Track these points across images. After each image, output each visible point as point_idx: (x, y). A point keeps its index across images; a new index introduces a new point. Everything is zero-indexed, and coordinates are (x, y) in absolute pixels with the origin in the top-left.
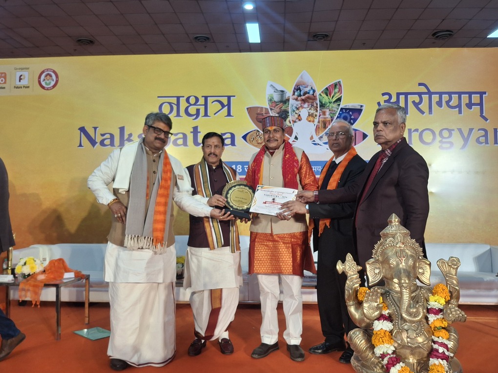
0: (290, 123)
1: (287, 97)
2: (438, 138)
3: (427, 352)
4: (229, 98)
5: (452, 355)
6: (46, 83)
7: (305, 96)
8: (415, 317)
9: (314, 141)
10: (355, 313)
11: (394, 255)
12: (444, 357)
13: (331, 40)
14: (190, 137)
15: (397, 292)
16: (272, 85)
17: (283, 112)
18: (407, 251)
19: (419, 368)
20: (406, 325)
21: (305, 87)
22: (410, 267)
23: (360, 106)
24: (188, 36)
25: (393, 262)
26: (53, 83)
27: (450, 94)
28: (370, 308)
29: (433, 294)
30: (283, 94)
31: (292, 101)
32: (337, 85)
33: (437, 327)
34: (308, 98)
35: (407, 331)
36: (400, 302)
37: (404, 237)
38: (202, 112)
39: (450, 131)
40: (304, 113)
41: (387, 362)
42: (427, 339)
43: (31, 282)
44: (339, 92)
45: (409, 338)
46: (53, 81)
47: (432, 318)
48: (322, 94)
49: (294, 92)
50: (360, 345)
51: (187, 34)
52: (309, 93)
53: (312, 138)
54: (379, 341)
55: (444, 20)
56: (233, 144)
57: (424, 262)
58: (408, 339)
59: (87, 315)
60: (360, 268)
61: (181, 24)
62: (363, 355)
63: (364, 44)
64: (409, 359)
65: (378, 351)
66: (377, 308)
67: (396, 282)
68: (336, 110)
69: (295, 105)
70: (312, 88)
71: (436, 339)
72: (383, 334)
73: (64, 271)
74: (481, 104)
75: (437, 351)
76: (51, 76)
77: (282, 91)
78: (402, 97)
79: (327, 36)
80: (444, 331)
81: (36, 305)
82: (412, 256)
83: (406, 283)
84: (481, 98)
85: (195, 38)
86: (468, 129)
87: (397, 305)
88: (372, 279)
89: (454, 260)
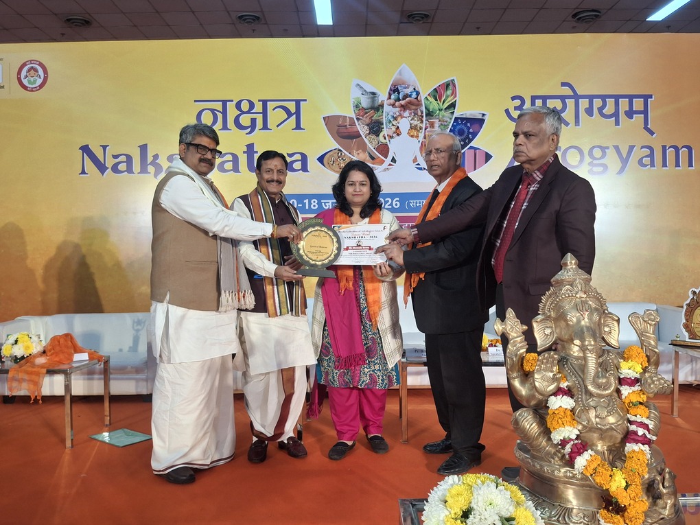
0: (385, 138)
1: (380, 102)
2: (587, 159)
3: (622, 436)
4: (298, 102)
5: (654, 438)
6: (29, 82)
7: (404, 99)
8: (605, 389)
9: (418, 164)
10: (521, 388)
11: (573, 308)
12: (645, 441)
13: (432, 22)
14: (243, 159)
15: (578, 358)
16: (358, 85)
17: (375, 123)
18: (590, 303)
19: (611, 458)
20: (593, 400)
21: (406, 88)
22: (594, 323)
23: (481, 115)
24: (229, 14)
25: (573, 317)
26: (39, 82)
27: (604, 98)
28: (543, 380)
29: (625, 359)
30: (375, 97)
31: (387, 108)
32: (449, 85)
33: (632, 403)
34: (410, 103)
35: (595, 408)
36: (583, 371)
37: (585, 284)
38: (259, 123)
39: (603, 149)
40: (404, 124)
41: (570, 450)
42: (622, 418)
43: (27, 367)
44: (452, 95)
45: (598, 417)
46: (40, 77)
47: (626, 390)
48: (429, 98)
49: (390, 95)
50: (531, 430)
51: (228, 12)
52: (410, 96)
53: (415, 160)
54: (558, 423)
56: (304, 168)
57: (610, 317)
58: (597, 420)
59: (107, 413)
60: (525, 327)
62: (534, 443)
63: (478, 28)
64: (597, 446)
65: (557, 437)
66: (553, 379)
67: (578, 344)
68: (448, 120)
69: (391, 114)
70: (414, 89)
71: (633, 418)
72: (563, 414)
73: (73, 352)
74: (645, 112)
75: (635, 433)
76: (36, 70)
77: (374, 94)
78: (539, 103)
79: (427, 16)
80: (643, 407)
81: (36, 400)
82: (596, 309)
83: (592, 345)
84: (646, 104)
85: (239, 17)
86: (628, 147)
87: (579, 375)
88: (542, 343)
89: (651, 314)
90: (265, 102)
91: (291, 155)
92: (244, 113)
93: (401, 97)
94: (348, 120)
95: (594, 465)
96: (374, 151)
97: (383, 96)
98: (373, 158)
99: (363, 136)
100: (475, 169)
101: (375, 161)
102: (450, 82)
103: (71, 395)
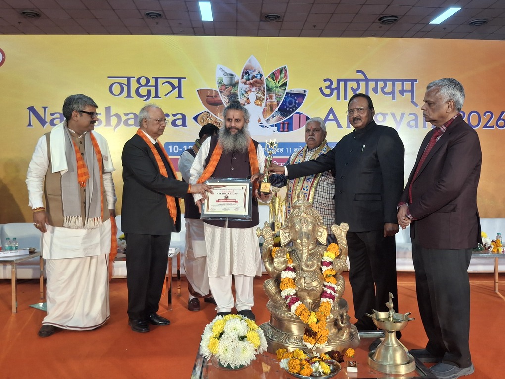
1: (236, 80)
3: (320, 294)
4: (180, 79)
5: (337, 295)
7: (253, 80)
8: (311, 267)
9: (262, 124)
10: (269, 267)
11: (298, 222)
12: (333, 298)
13: (282, 22)
15: (299, 250)
16: (221, 69)
17: (232, 94)
18: (308, 219)
19: (313, 306)
20: (304, 274)
21: (253, 72)
22: (310, 231)
23: (304, 91)
24: (140, 12)
25: (297, 227)
27: (385, 81)
28: (278, 263)
29: (327, 251)
30: (232, 77)
31: (240, 85)
32: (282, 71)
33: (328, 275)
34: (256, 82)
35: (305, 278)
36: (301, 257)
37: (307, 208)
38: (153, 93)
39: (384, 115)
40: (252, 96)
41: (289, 302)
42: (319, 283)
44: (284, 77)
45: (306, 283)
47: (324, 268)
48: (269, 79)
49: (243, 76)
50: (272, 291)
52: (256, 77)
53: (259, 120)
54: (284, 286)
55: (389, 6)
56: (184, 124)
58: (306, 285)
59: (42, 290)
60: (274, 233)
63: (315, 26)
64: (307, 300)
65: (284, 294)
66: (284, 262)
67: (299, 242)
69: (243, 89)
70: (259, 73)
71: (326, 284)
72: (287, 281)
74: (412, 91)
75: (326, 292)
77: (232, 75)
79: (278, 17)
80: (332, 278)
82: (312, 223)
84: (413, 85)
85: (147, 14)
86: (400, 114)
87: (300, 259)
88: (284, 241)
89: (344, 226)
90: (157, 79)
91: (174, 115)
92: (142, 86)
93: (250, 77)
94: (214, 92)
95: (299, 310)
97: (238, 77)
99: (224, 104)
100: (299, 128)
102: (283, 69)
103: (16, 278)
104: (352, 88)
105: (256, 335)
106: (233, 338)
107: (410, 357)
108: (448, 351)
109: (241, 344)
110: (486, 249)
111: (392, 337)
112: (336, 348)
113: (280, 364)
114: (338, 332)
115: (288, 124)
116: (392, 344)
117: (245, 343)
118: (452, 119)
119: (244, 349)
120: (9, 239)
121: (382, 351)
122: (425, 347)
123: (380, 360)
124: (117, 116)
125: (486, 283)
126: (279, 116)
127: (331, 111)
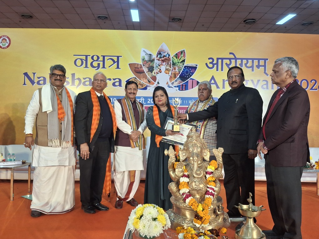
0: (155, 74)
1: (153, 58)
3: (205, 192)
4: (118, 57)
5: (216, 193)
6: (3, 45)
7: (164, 58)
8: (199, 175)
9: (169, 85)
10: (172, 174)
11: (191, 146)
12: (213, 195)
13: (183, 22)
15: (192, 164)
16: (144, 51)
17: (151, 67)
18: (198, 144)
19: (200, 200)
20: (195, 179)
21: (164, 53)
22: (199, 152)
23: (195, 65)
24: (94, 15)
25: (191, 149)
26: (7, 45)
27: (247, 59)
28: (178, 172)
29: (210, 165)
31: (156, 61)
32: (182, 52)
33: (210, 181)
34: (166, 59)
35: (195, 182)
37: (197, 138)
38: (101, 66)
40: (163, 68)
41: (185, 197)
42: (204, 186)
44: (184, 56)
46: (7, 43)
47: (208, 176)
48: (174, 57)
49: (157, 55)
50: (174, 190)
52: (166, 56)
53: (167, 83)
54: (182, 187)
55: (250, 13)
56: (120, 85)
57: (206, 150)
58: (196, 186)
59: (29, 187)
60: (176, 153)
61: (90, 8)
62: (175, 194)
63: (203, 25)
64: (196, 196)
65: (181, 192)
66: (182, 171)
67: (192, 159)
68: (182, 67)
69: (158, 63)
70: (168, 53)
71: (209, 186)
72: (184, 184)
74: (265, 66)
75: (209, 191)
76: (6, 40)
77: (150, 55)
78: (220, 61)
79: (180, 19)
80: (213, 182)
82: (200, 147)
83: (196, 159)
84: (265, 62)
85: (98, 17)
86: (257, 81)
87: (192, 170)
88: (182, 158)
89: (220, 149)
90: (104, 57)
91: (114, 79)
92: (94, 61)
93: (162, 56)
94: (139, 65)
95: (191, 203)
96: (150, 79)
97: (154, 56)
98: (149, 82)
99: (146, 73)
100: (192, 88)
101: (150, 83)
102: (183, 51)
103: (13, 179)
104: (226, 64)
105: (163, 217)
106: (149, 219)
107: (262, 234)
108: (287, 232)
109: (154, 223)
110: (312, 167)
111: (251, 221)
112: (215, 227)
113: (179, 236)
114: (216, 217)
115: (185, 86)
116: (251, 226)
117: (156, 222)
118: (290, 83)
119: (156, 226)
120: (10, 154)
121: (245, 230)
122: (272, 229)
123: (243, 236)
124: (79, 79)
125: (312, 189)
126: (179, 80)
127: (213, 78)
